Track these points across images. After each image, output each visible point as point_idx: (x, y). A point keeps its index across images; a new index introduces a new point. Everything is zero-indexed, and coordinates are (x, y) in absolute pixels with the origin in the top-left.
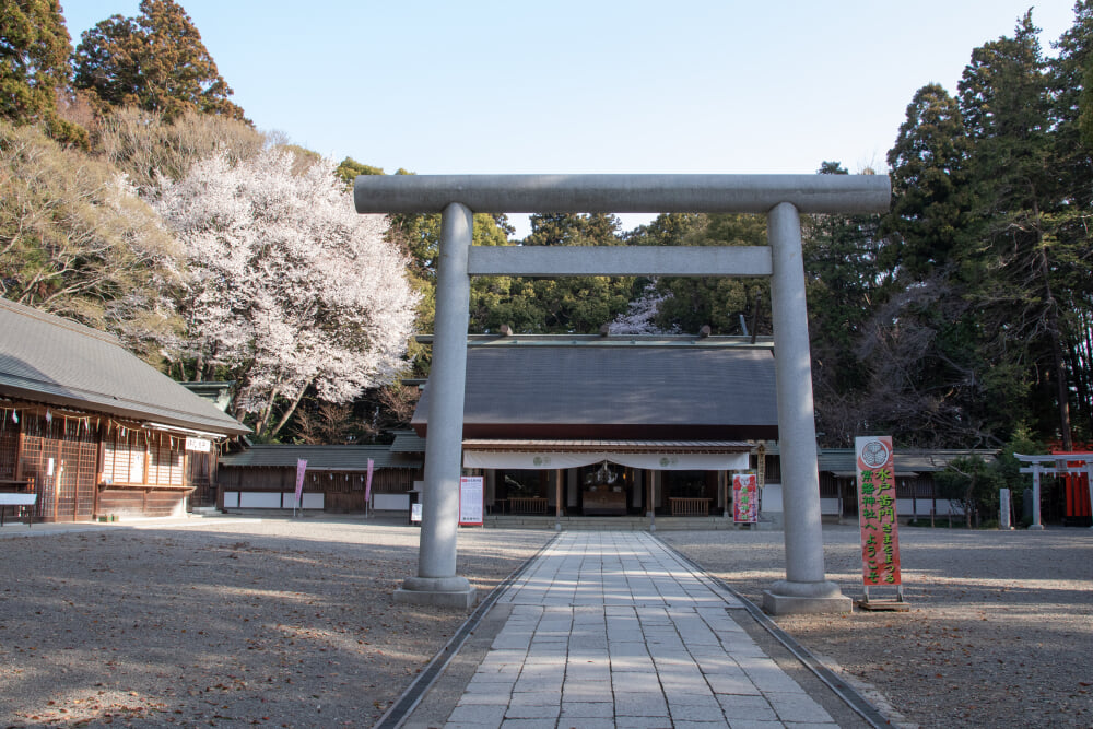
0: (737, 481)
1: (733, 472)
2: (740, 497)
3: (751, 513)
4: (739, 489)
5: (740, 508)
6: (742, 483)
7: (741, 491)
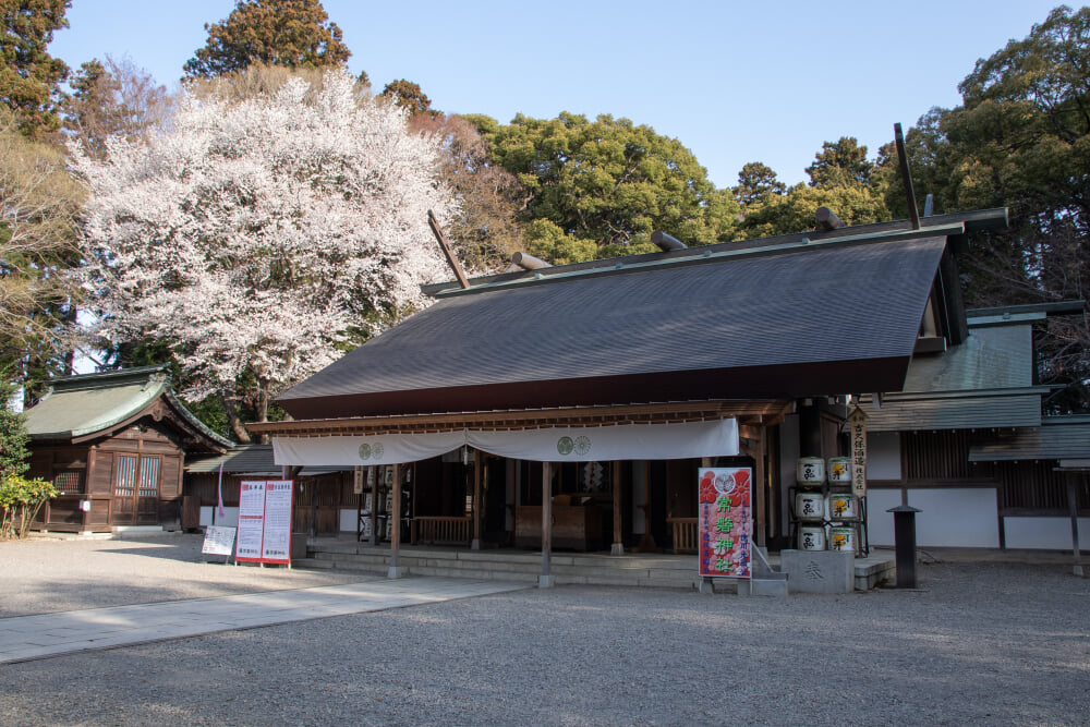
0: (707, 482)
1: (698, 462)
2: (712, 519)
3: (737, 556)
4: (712, 500)
5: (713, 545)
6: (718, 487)
7: (714, 507)
